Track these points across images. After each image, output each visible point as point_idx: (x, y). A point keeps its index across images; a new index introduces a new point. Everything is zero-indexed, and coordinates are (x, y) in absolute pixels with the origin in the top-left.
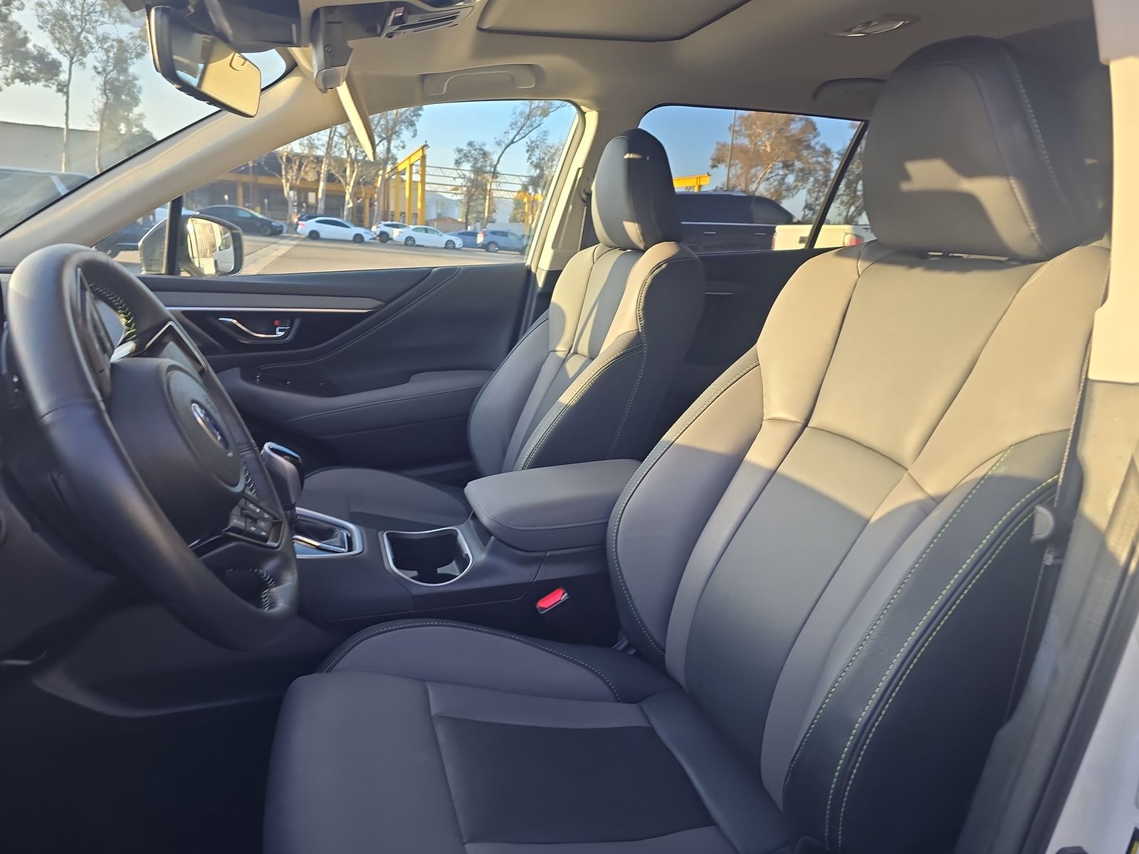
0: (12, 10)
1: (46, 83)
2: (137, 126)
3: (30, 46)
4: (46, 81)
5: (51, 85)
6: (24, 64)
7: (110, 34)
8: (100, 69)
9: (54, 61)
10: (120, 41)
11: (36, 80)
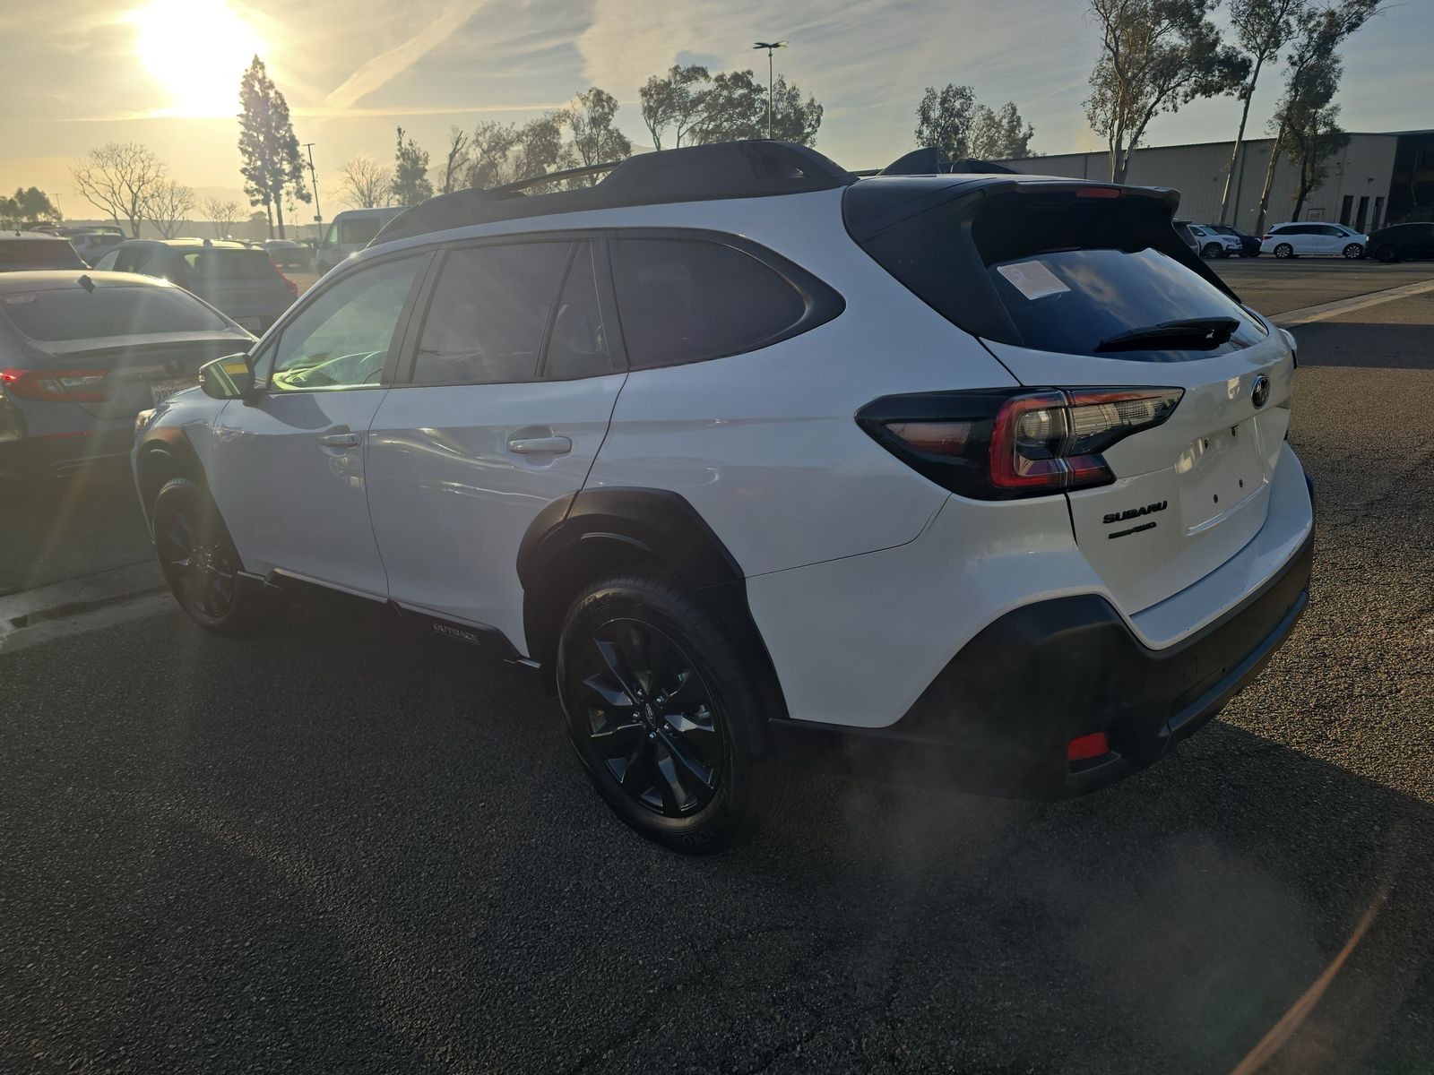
0: (1206, 10)
1: (1230, 91)
2: (1325, 124)
3: (1218, 49)
4: (1230, 88)
5: (1233, 92)
6: (1209, 71)
7: (1317, 9)
8: (1296, 58)
9: (1244, 60)
10: (1331, 14)
11: (1219, 90)
